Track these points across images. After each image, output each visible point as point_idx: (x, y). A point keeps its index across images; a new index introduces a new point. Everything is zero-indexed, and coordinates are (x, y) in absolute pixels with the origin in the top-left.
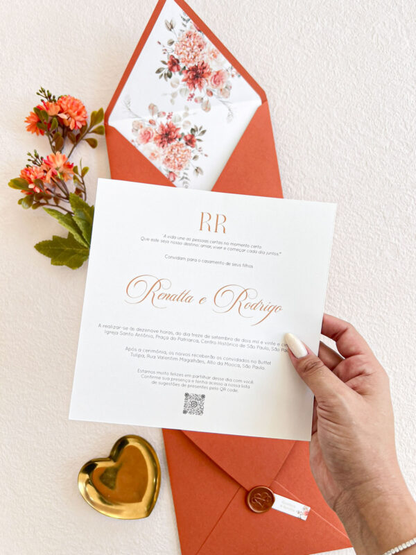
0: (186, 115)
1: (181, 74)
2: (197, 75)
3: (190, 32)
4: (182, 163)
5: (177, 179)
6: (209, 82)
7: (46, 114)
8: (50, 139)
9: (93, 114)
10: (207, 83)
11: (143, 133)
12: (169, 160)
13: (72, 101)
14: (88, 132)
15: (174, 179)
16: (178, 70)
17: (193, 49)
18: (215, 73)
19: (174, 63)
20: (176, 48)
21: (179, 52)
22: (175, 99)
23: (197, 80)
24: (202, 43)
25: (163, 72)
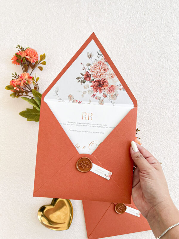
1: (90, 82)
2: (100, 85)
3: (101, 61)
6: (106, 90)
10: (105, 91)
16: (90, 80)
17: (100, 70)
18: (111, 86)
19: (88, 76)
20: (91, 68)
21: (92, 71)
22: (84, 95)
23: (99, 87)
24: (107, 69)
25: (80, 79)
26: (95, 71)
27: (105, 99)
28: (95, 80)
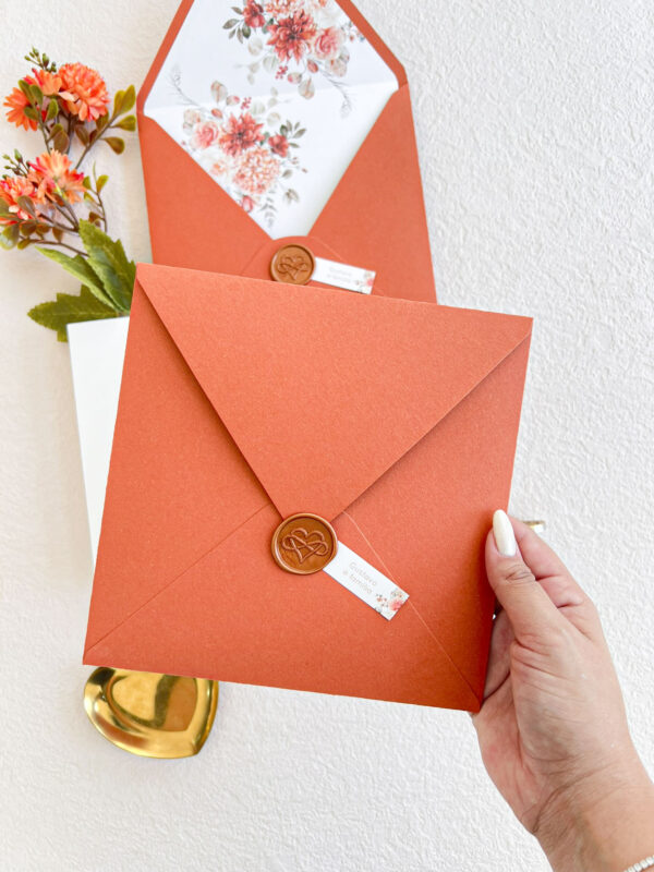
0: (273, 102)
1: (265, 32)
2: (292, 34)
4: (264, 182)
5: (256, 208)
6: (313, 48)
7: (39, 92)
8: (45, 136)
9: (118, 96)
10: (309, 50)
11: (201, 130)
12: (243, 176)
13: (82, 72)
14: (108, 126)
15: (251, 207)
16: (261, 24)
18: (323, 33)
19: (254, 12)
22: (255, 75)
23: (293, 43)
25: (235, 27)
27: (317, 78)
28: (275, 23)
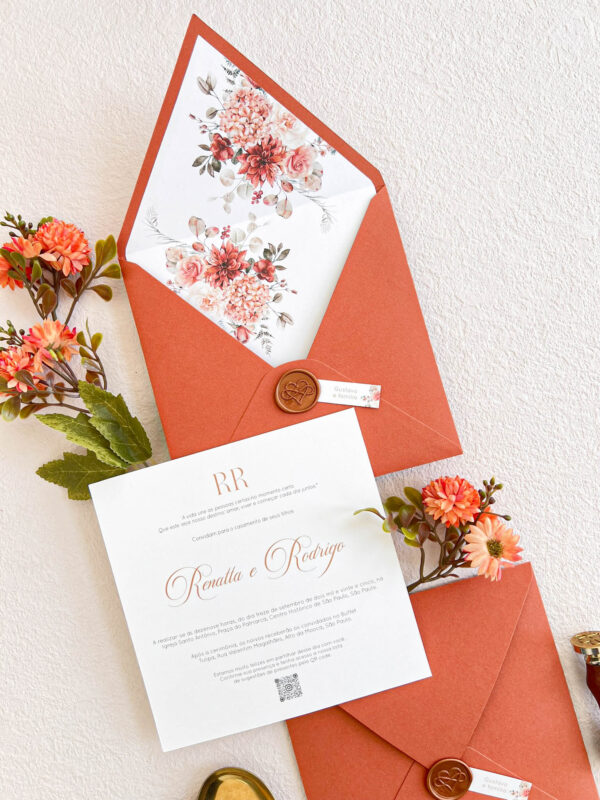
0: (253, 227)
1: (235, 162)
2: (262, 160)
3: (242, 92)
4: (256, 309)
5: (252, 337)
6: (285, 169)
7: (20, 257)
9: (99, 245)
10: (282, 172)
11: (185, 267)
12: (234, 307)
13: (60, 230)
14: (94, 277)
15: (247, 337)
16: (230, 155)
17: (250, 118)
18: (293, 153)
19: (221, 146)
20: (221, 122)
21: (228, 127)
22: (231, 205)
23: (264, 168)
24: (265, 106)
25: (205, 163)
26: (237, 124)
27: (292, 196)
28: (244, 152)
